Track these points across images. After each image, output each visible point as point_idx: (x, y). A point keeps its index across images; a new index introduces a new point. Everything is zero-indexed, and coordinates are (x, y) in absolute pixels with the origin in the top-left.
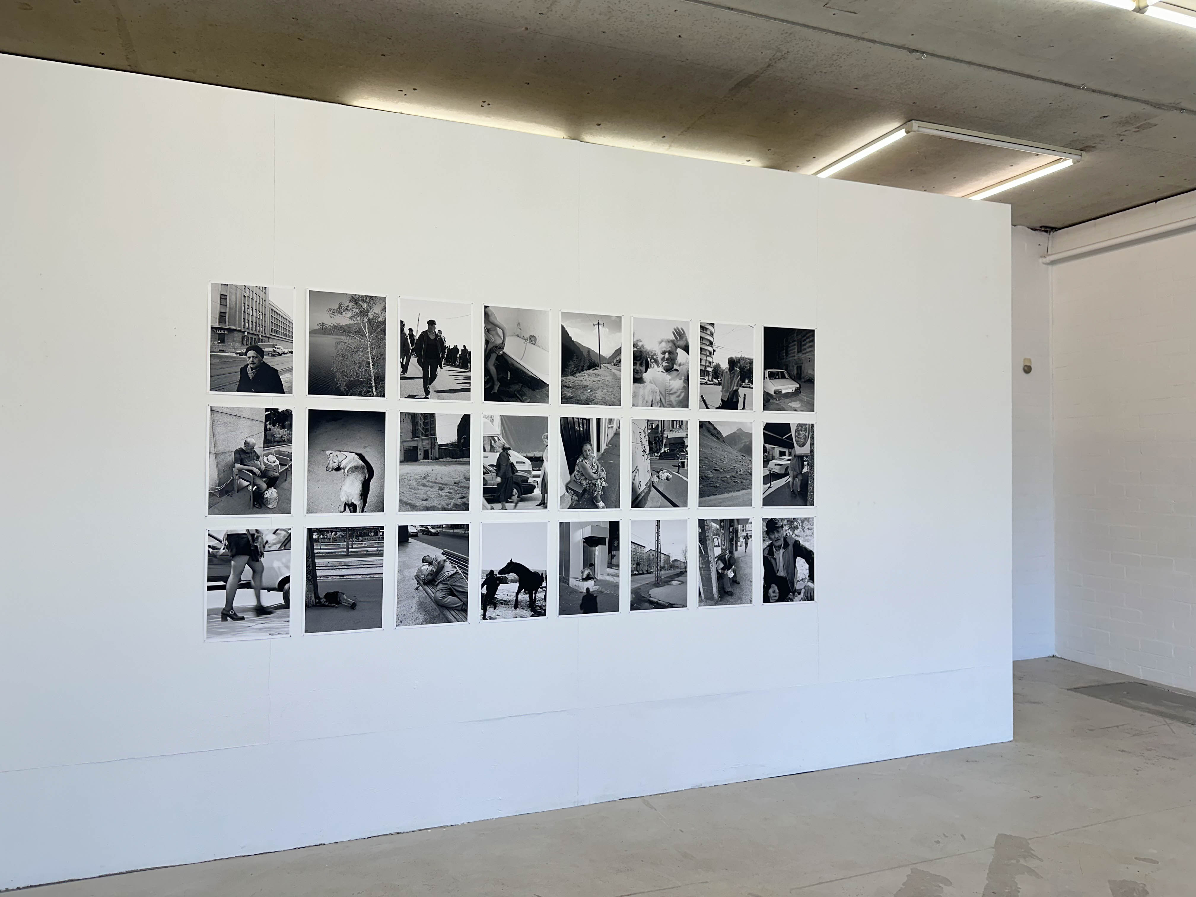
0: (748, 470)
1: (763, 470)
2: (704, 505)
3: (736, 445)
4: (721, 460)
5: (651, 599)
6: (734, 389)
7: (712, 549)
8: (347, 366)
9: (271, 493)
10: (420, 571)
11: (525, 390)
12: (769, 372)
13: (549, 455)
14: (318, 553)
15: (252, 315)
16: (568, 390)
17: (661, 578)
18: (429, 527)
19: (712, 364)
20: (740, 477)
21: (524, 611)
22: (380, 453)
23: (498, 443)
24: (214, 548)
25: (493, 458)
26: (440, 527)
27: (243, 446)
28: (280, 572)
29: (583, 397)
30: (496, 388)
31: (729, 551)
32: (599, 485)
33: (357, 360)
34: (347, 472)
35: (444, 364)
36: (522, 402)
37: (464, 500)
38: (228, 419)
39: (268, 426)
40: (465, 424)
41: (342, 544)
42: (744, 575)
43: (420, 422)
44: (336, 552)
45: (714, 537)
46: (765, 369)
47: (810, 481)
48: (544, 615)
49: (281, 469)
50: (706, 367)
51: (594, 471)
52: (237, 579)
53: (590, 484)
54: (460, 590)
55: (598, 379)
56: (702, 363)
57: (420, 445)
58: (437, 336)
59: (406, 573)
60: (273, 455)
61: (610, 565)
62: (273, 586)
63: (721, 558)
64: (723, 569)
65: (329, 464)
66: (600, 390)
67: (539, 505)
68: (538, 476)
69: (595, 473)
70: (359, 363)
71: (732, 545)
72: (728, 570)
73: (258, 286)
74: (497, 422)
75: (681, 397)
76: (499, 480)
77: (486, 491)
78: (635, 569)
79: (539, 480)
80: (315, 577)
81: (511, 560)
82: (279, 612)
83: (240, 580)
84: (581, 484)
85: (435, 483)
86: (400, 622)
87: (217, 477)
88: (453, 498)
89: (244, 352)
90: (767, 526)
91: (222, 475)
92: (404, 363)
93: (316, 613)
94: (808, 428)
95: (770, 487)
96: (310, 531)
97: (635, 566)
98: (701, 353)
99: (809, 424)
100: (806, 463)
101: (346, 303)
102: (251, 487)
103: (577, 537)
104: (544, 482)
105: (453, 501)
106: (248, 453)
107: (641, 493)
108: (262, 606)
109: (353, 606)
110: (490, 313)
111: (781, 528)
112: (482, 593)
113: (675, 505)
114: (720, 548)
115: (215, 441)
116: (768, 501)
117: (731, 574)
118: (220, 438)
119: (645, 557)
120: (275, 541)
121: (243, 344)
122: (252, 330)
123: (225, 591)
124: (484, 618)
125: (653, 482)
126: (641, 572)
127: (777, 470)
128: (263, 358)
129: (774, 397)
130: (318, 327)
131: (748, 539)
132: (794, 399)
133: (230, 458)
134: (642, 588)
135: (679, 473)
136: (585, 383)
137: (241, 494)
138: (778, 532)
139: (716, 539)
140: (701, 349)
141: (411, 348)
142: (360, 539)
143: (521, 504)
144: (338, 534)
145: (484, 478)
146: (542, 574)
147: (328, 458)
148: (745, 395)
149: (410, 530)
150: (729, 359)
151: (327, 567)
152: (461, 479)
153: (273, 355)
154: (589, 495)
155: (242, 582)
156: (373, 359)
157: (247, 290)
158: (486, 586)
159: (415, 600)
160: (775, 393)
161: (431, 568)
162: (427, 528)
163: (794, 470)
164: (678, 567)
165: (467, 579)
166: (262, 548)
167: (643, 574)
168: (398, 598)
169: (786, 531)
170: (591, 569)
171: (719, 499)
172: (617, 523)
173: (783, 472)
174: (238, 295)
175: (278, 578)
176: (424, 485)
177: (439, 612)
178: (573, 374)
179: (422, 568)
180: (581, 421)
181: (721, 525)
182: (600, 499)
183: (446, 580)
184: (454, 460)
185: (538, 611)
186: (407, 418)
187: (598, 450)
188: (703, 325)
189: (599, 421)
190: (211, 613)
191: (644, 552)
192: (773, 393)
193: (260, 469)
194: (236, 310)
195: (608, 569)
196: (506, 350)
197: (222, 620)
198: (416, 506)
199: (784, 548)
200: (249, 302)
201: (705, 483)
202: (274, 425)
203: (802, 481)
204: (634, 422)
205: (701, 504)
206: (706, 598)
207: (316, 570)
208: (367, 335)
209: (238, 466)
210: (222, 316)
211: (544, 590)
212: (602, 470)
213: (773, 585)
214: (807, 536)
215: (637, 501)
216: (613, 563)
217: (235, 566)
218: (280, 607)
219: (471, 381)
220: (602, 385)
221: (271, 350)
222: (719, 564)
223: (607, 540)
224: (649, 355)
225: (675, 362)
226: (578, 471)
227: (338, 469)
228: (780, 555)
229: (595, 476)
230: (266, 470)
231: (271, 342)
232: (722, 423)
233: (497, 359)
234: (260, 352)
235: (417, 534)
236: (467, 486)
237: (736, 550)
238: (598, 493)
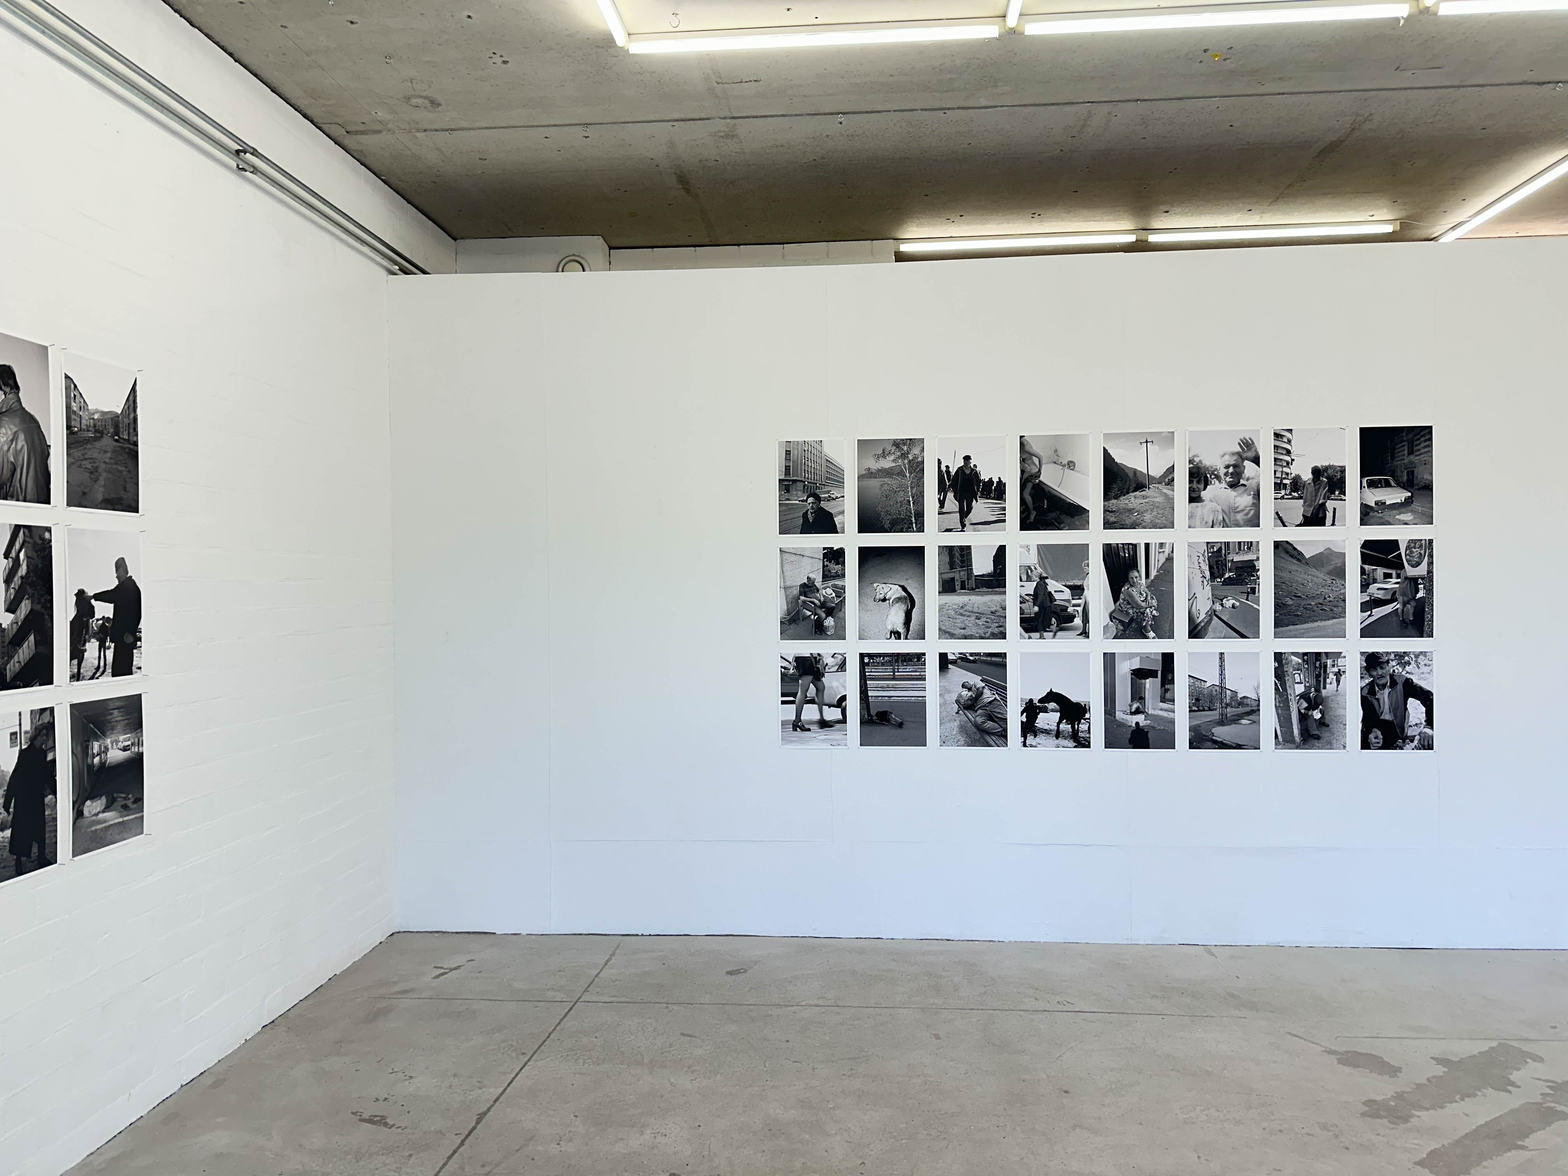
0: (1340, 596)
1: (1361, 595)
2: (1281, 636)
3: (1323, 567)
4: (1303, 585)
5: (1214, 738)
6: (1320, 502)
7: (1292, 686)
8: (890, 506)
9: (829, 622)
10: (960, 696)
11: (1063, 517)
12: (1367, 480)
13: (1090, 583)
14: (869, 675)
15: (811, 467)
16: (1111, 514)
17: (1226, 715)
18: (967, 655)
19: (1289, 475)
20: (1328, 604)
21: (1067, 741)
22: (920, 585)
23: (1035, 572)
24: (785, 668)
25: (1030, 587)
26: (978, 655)
27: (806, 581)
28: (838, 691)
29: (1128, 522)
30: (1032, 517)
31: (1315, 689)
32: (1149, 614)
33: (899, 499)
34: (892, 603)
35: (979, 497)
36: (1059, 529)
37: (1001, 629)
38: (793, 558)
39: (826, 563)
40: (1000, 555)
41: (890, 668)
42: (1335, 717)
43: (957, 554)
44: (884, 675)
45: (1294, 672)
46: (1363, 475)
47: (1428, 608)
48: (1089, 746)
49: (837, 601)
50: (1282, 479)
51: (1142, 599)
52: (804, 696)
53: (1137, 613)
54: (999, 716)
55: (1146, 501)
56: (1277, 476)
57: (957, 577)
58: (972, 470)
59: (947, 697)
60: (830, 588)
61: (1163, 700)
62: (833, 703)
63: (1303, 696)
64: (1305, 709)
65: (876, 595)
66: (1149, 512)
67: (1080, 634)
68: (1079, 605)
69: (1143, 601)
70: (900, 502)
71: (1318, 682)
72: (1314, 710)
73: (815, 440)
74: (1034, 551)
75: (1250, 515)
76: (1036, 609)
77: (1023, 621)
78: (1194, 705)
79: (1080, 609)
80: (867, 697)
81: (1051, 690)
82: (838, 726)
83: (807, 697)
84: (1128, 613)
85: (972, 612)
86: (943, 743)
87: (786, 608)
88: (990, 627)
89: (805, 499)
90: (1366, 661)
91: (790, 606)
92: (941, 499)
93: (869, 728)
94: (1424, 544)
95: (1370, 616)
96: (862, 656)
97: (1193, 701)
98: (1275, 464)
99: (1426, 540)
100: (1421, 586)
101: (889, 447)
102: (813, 617)
103: (1124, 669)
104: (1085, 612)
105: (990, 630)
106: (810, 587)
107: (1200, 622)
108: (824, 720)
109: (900, 725)
110: (1025, 443)
111: (1386, 664)
112: (1022, 721)
113: (1243, 636)
114: (1303, 685)
115: (784, 577)
116: (1367, 632)
117: (1317, 715)
118: (788, 574)
119: (1206, 692)
120: (833, 664)
121: (804, 492)
122: (811, 479)
123: (795, 705)
124: (1025, 745)
125: (1215, 611)
126: (1201, 708)
127: (1380, 595)
128: (820, 503)
129: (1375, 509)
130: (865, 472)
131: (1341, 675)
132: (1404, 510)
133: (796, 591)
134: (1203, 726)
135: (1248, 601)
136: (1131, 506)
137: (805, 622)
138: (1382, 668)
139: (1298, 675)
140: (1275, 459)
141: (948, 484)
142: (905, 664)
143: (1059, 633)
144: (886, 659)
145: (1020, 607)
146: (1085, 705)
147: (876, 590)
148: (1335, 509)
149: (949, 657)
150: (1312, 468)
151: (877, 688)
152: (998, 608)
153: (828, 500)
154: (1137, 624)
155: (808, 698)
156: (913, 497)
157: (807, 444)
158: (1025, 714)
159: (956, 724)
160: (1376, 503)
161: (970, 694)
162: (966, 655)
163: (1404, 594)
164: (1248, 705)
165: (1006, 706)
166: (823, 670)
167: (1204, 710)
168: (940, 720)
169: (1394, 667)
170: (1140, 703)
171: (1301, 629)
172: (1171, 655)
173: (1389, 597)
174: (799, 450)
175: (837, 696)
176: (961, 615)
177: (979, 736)
178: (1117, 497)
179: (962, 694)
180: (1126, 547)
181: (1304, 660)
182: (1149, 628)
183: (985, 706)
184: (990, 590)
185: (1082, 742)
186: (945, 550)
187: (1147, 576)
188: (1278, 432)
189: (1147, 546)
190: (784, 723)
191: (1205, 687)
192: (1374, 505)
193: (820, 601)
194: (798, 463)
195: (1161, 704)
196: (1041, 478)
197: (793, 730)
198: (955, 634)
199: (1391, 687)
200: (808, 454)
201: (1282, 612)
202: (830, 562)
203: (1415, 607)
204: (1190, 545)
205: (1276, 636)
206: (1285, 740)
207: (868, 690)
208: (908, 475)
209: (802, 598)
210: (787, 468)
211: (1088, 722)
212: (1152, 598)
213: (1376, 730)
214: (1423, 673)
215: (1195, 632)
216: (1166, 696)
217: (801, 684)
218: (839, 722)
219: (1006, 512)
220: (1151, 507)
221: (827, 495)
222: (1302, 703)
223: (1159, 673)
224: (1209, 471)
225: (1242, 476)
226: (1124, 600)
227: (884, 600)
228: (1384, 696)
229: (1143, 604)
230: (824, 602)
231: (827, 489)
232: (1302, 543)
233: (1032, 488)
234: (818, 499)
235: (956, 661)
236: (1004, 615)
237: (1325, 688)
238: (1148, 622)
